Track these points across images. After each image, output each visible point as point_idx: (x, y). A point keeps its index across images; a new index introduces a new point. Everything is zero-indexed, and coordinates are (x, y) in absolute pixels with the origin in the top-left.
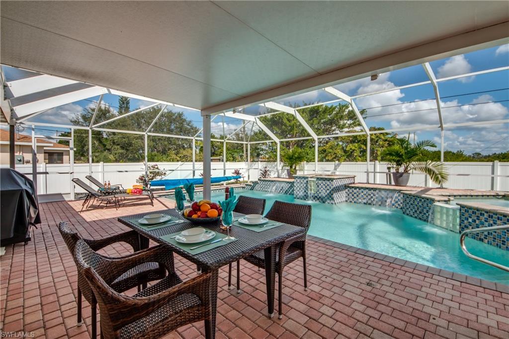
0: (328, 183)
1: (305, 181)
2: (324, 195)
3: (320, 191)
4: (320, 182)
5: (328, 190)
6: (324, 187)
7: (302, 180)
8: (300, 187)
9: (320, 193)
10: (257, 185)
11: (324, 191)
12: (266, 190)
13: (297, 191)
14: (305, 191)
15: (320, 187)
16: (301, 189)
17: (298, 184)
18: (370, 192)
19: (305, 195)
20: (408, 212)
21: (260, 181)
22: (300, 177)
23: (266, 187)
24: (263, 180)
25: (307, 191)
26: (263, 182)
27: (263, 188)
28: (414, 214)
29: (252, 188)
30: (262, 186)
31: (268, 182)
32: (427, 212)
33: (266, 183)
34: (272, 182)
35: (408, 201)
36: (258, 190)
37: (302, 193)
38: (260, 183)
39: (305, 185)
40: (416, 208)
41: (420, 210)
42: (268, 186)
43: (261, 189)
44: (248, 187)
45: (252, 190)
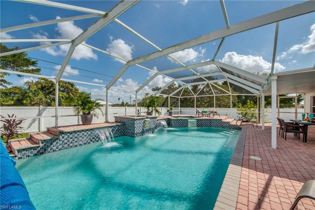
0: (155, 120)
2: (153, 128)
4: (151, 120)
5: (155, 124)
7: (141, 121)
10: (54, 143)
12: (76, 144)
14: (143, 129)
15: (151, 123)
16: (140, 128)
17: (138, 125)
19: (143, 132)
20: (176, 126)
21: (63, 135)
22: (139, 119)
23: (76, 140)
24: (69, 133)
25: (144, 129)
26: (69, 134)
27: (68, 143)
28: (179, 126)
29: (42, 151)
30: (66, 141)
31: (79, 133)
32: (185, 124)
33: (76, 135)
34: (87, 132)
35: (175, 122)
36: (58, 149)
37: (140, 131)
38: (63, 137)
39: (143, 125)
40: (180, 124)
41: (182, 124)
42: (80, 138)
43: (66, 146)
44: (28, 153)
45: (42, 153)
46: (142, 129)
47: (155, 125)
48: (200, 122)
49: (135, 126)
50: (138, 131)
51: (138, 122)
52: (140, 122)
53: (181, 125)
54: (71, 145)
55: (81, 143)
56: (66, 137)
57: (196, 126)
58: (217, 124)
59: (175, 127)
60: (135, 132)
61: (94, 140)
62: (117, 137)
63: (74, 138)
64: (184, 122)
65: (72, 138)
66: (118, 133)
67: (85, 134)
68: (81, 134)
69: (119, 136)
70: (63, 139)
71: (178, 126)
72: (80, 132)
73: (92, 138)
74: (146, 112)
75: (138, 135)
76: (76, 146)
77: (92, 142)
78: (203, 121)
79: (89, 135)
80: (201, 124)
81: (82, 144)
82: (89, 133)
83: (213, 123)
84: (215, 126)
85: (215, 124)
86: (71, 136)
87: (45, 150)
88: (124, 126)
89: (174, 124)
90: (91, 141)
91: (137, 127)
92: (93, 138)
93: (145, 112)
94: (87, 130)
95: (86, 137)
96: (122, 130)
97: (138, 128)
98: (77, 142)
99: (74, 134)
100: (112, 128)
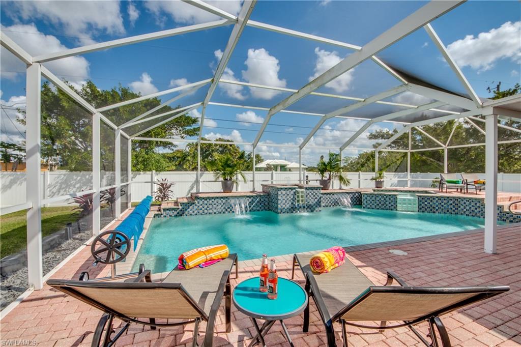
0: (316, 192)
1: (292, 192)
2: (312, 204)
3: (309, 201)
4: (308, 191)
5: (316, 198)
6: (312, 196)
7: (289, 191)
8: (286, 199)
9: (309, 202)
10: (191, 207)
11: (312, 200)
12: (211, 211)
13: (282, 204)
14: (292, 203)
15: (309, 196)
16: (288, 202)
17: (284, 197)
18: (327, 197)
19: (292, 208)
20: (369, 206)
21: (198, 200)
22: (286, 189)
23: (210, 207)
24: (203, 198)
25: (294, 203)
26: (203, 200)
27: (203, 209)
28: (376, 207)
29: (181, 213)
30: (201, 207)
31: (213, 200)
32: (390, 203)
33: (211, 202)
34: (222, 200)
35: (369, 198)
36: (194, 214)
37: (288, 206)
38: (198, 203)
39: (292, 197)
40: (378, 202)
41: (382, 203)
42: (215, 206)
43: (201, 211)
44: (170, 213)
45: (181, 215)
46: (290, 203)
47: (316, 200)
48: (426, 203)
49: (279, 198)
50: (284, 206)
51: (284, 192)
52: (288, 193)
53: (380, 205)
54: (206, 211)
55: (215, 211)
56: (201, 203)
57: (417, 209)
58: (473, 208)
59: (369, 208)
60: (279, 206)
61: (229, 210)
62: (259, 210)
63: (208, 204)
64: (387, 199)
65: (206, 204)
66: (260, 206)
67: (220, 201)
68: (215, 202)
69: (262, 210)
70: (198, 205)
71: (373, 206)
72: (215, 199)
73: (227, 208)
74: (320, 180)
75: (283, 211)
76: (210, 213)
77: (227, 212)
78: (435, 201)
79: (223, 204)
80: (429, 205)
81: (217, 213)
82: (224, 201)
83: (462, 207)
84: (467, 213)
85: (468, 208)
86: (206, 202)
87: (183, 213)
88: (268, 197)
89: (366, 202)
90: (226, 210)
91: (282, 200)
92: (229, 208)
93: (317, 180)
94: (222, 198)
95: (221, 206)
96: (266, 203)
97: (284, 201)
98: (211, 209)
99: (208, 200)
100: (252, 198)
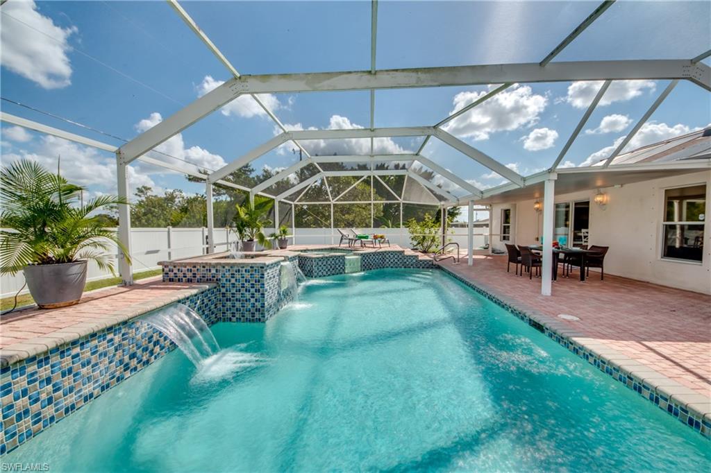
1: (278, 270)
8: (272, 287)
13: (268, 299)
17: (270, 283)
19: (278, 301)
20: (320, 274)
23: (68, 382)
24: (31, 359)
25: (280, 291)
26: (32, 368)
27: (35, 408)
28: (327, 273)
30: (23, 402)
31: (77, 350)
32: (339, 266)
33: (67, 362)
34: (109, 337)
35: (320, 263)
37: (274, 299)
39: (278, 280)
40: (329, 267)
41: (333, 267)
42: (84, 371)
43: (26, 424)
46: (276, 292)
48: (365, 261)
50: (271, 301)
51: (270, 273)
52: (274, 273)
53: (331, 270)
54: (49, 411)
55: (86, 390)
58: (396, 261)
59: (320, 276)
60: (266, 303)
61: (134, 362)
63: (56, 377)
64: (337, 261)
65: (49, 380)
67: (103, 346)
68: (86, 353)
71: (325, 273)
72: (82, 344)
73: (126, 358)
75: (270, 313)
76: (71, 408)
77: (128, 374)
79: (116, 350)
81: (95, 392)
82: (117, 338)
83: (387, 260)
84: (391, 265)
85: (392, 261)
86: (44, 372)
88: (215, 290)
89: (318, 269)
90: (127, 367)
91: (268, 289)
92: (133, 356)
94: (110, 329)
95: (107, 360)
96: (213, 306)
97: (271, 291)
98: (71, 390)
99: (55, 359)
100: (188, 303)
